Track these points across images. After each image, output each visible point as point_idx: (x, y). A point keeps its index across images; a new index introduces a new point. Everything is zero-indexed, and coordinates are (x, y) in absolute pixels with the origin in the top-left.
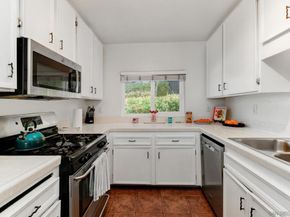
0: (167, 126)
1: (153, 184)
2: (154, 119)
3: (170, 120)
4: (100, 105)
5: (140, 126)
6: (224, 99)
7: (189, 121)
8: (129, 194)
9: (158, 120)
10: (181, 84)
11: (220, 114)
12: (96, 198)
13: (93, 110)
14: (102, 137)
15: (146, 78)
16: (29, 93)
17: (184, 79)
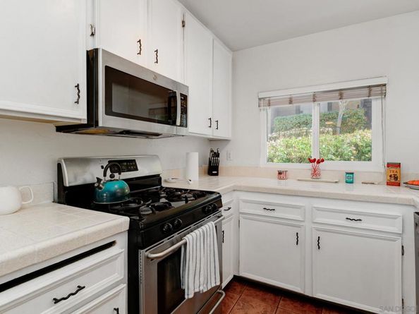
0: (342, 189)
2: (315, 173)
3: (350, 178)
4: (229, 147)
5: (290, 184)
7: (394, 181)
8: (264, 300)
9: (324, 177)
10: (376, 105)
12: (189, 295)
13: (217, 155)
14: (214, 196)
15: (303, 99)
16: (100, 124)
17: (384, 94)
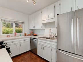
0: (20, 37)
1: (18, 54)
3: (20, 35)
5: (10, 38)
6: (32, 30)
7: (26, 35)
11: (32, 33)
17: (24, 24)
